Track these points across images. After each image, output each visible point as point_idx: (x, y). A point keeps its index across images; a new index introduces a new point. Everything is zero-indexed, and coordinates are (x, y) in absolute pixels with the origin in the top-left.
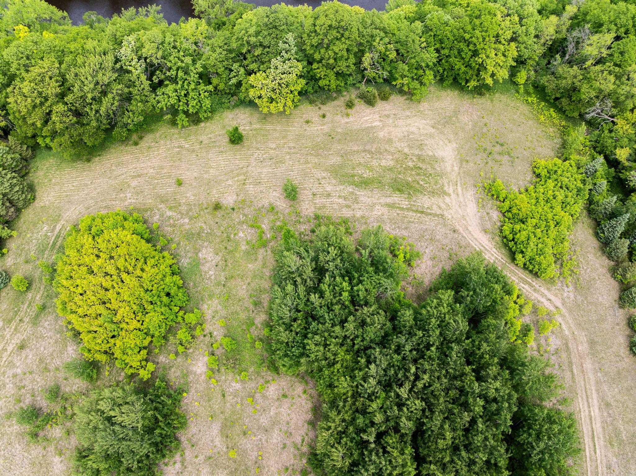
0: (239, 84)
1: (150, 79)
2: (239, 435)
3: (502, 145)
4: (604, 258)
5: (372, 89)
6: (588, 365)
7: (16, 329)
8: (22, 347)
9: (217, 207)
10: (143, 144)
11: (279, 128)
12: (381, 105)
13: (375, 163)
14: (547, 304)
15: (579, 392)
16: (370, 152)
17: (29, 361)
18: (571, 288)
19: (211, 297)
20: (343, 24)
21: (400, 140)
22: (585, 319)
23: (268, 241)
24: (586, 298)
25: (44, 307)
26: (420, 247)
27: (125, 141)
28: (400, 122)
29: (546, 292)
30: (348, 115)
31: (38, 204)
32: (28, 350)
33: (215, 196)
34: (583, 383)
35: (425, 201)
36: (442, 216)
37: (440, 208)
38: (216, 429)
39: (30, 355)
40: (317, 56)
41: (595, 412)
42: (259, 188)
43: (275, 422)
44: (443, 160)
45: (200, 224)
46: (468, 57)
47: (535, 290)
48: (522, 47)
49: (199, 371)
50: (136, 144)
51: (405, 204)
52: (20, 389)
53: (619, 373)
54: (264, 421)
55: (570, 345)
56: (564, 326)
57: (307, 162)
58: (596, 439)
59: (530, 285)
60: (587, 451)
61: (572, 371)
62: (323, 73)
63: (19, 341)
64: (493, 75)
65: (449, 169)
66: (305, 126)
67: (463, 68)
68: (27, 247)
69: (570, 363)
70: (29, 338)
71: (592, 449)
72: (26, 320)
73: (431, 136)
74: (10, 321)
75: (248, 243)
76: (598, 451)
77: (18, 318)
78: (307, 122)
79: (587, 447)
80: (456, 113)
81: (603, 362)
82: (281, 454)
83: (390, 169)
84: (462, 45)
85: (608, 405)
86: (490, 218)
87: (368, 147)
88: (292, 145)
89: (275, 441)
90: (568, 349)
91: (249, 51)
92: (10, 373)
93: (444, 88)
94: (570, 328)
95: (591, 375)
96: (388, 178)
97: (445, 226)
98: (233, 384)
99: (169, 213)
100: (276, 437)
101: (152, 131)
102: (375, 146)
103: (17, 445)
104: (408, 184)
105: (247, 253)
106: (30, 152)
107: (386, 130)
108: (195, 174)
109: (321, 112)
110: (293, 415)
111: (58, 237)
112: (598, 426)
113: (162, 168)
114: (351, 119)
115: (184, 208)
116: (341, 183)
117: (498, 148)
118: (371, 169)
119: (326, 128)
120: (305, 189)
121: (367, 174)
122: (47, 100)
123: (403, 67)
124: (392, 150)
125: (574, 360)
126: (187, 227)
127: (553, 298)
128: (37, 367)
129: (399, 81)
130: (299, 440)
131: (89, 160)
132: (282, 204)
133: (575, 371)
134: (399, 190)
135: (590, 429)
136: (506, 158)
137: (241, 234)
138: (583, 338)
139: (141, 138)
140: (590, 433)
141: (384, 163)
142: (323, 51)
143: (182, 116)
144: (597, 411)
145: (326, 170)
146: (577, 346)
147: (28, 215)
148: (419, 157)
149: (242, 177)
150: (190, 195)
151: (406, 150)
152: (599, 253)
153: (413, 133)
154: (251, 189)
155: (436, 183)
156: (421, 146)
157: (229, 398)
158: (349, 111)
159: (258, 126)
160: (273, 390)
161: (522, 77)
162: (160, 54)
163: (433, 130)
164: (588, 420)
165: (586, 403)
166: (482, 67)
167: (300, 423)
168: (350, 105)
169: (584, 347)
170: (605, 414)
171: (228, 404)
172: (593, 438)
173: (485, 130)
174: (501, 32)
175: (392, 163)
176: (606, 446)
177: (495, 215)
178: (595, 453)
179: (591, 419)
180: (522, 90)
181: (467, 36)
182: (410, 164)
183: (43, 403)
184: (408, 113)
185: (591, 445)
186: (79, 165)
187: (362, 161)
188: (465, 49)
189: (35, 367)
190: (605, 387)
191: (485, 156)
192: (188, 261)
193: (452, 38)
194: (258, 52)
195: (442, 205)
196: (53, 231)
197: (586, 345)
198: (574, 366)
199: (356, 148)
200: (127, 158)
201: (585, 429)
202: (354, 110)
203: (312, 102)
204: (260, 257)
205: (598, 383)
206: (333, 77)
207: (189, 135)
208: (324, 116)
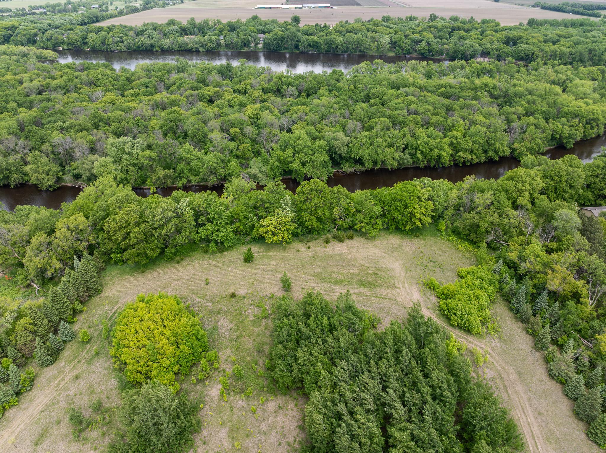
0: (253, 227)
1: (196, 220)
2: (242, 437)
3: (434, 262)
4: (519, 322)
5: (341, 233)
6: (519, 387)
7: (74, 367)
8: (77, 378)
9: (233, 295)
10: (183, 263)
11: (278, 254)
12: (348, 242)
13: (345, 271)
14: (479, 349)
15: (516, 406)
16: (341, 266)
17: (81, 387)
18: (497, 340)
19: (226, 348)
20: (320, 188)
21: (362, 260)
22: (511, 359)
23: (270, 315)
24: (510, 346)
25: (98, 354)
26: (381, 316)
27: (170, 260)
28: (362, 251)
29: (478, 343)
30: (325, 247)
31: (103, 295)
32: (81, 380)
33: (231, 290)
34: (517, 400)
35: (383, 292)
36: (395, 300)
37: (393, 295)
38: (224, 432)
39: (82, 383)
40: (304, 207)
41: (531, 419)
42: (263, 286)
43: (272, 428)
44: (393, 269)
45: (219, 306)
46: (402, 209)
47: (470, 342)
48: (437, 203)
49: (213, 394)
50: (178, 262)
51: (368, 293)
52: (70, 404)
53: (544, 392)
54: (264, 426)
55: (503, 376)
56: (496, 364)
57: (297, 272)
58: (536, 438)
59: (465, 339)
60: (531, 447)
61: (508, 392)
62: (308, 218)
63: (75, 375)
64: (420, 220)
65: (398, 274)
66: (297, 253)
67: (400, 217)
68: (91, 319)
69: (505, 387)
70: (83, 373)
71: (534, 446)
72: (83, 361)
73: (384, 257)
74: (70, 362)
75: (255, 316)
76: (539, 447)
77: (77, 360)
78: (298, 251)
79: (529, 444)
80: (400, 246)
81: (530, 385)
82: (277, 450)
83: (357, 275)
84: (398, 203)
85: (540, 414)
86: (430, 301)
87: (340, 263)
88: (287, 263)
89: (272, 441)
90: (501, 378)
91: (261, 205)
92: (64, 394)
93: (391, 233)
94: (500, 365)
95: (522, 394)
96: (355, 279)
97: (398, 305)
98: (240, 402)
99: (198, 300)
100: (273, 437)
101: (190, 256)
102: (345, 263)
103: (61, 443)
104: (369, 282)
105: (253, 321)
106: (104, 264)
107: (352, 254)
108: (218, 279)
109: (307, 246)
110: (288, 423)
111: (115, 313)
112: (535, 429)
113: (195, 275)
114: (328, 249)
115: (209, 297)
116: (322, 282)
117: (431, 264)
118: (343, 275)
119: (311, 254)
120: (296, 285)
121: (340, 277)
122: (129, 225)
123: (360, 216)
124: (357, 264)
125: (508, 385)
126: (211, 308)
127: (484, 347)
128: (86, 390)
129: (359, 225)
130: (292, 440)
131: (143, 272)
132: (280, 293)
133: (510, 392)
134: (363, 285)
135: (530, 431)
136: (438, 269)
137: (250, 311)
138: (512, 370)
139: (182, 259)
140: (531, 434)
141: (351, 271)
142: (307, 204)
143: (213, 244)
144: (533, 419)
145: (311, 275)
146: (508, 376)
147: (96, 300)
148: (376, 268)
149: (252, 280)
150: (214, 291)
151: (367, 265)
152: (514, 320)
153: (371, 256)
154: (258, 286)
155: (389, 282)
156: (377, 263)
157: (236, 411)
158: (327, 245)
159: (264, 253)
160: (271, 406)
161: (442, 225)
162: (205, 205)
163: (385, 255)
164: (526, 425)
165: (523, 414)
166: (412, 215)
167: (292, 428)
168: (327, 241)
169: (514, 377)
170: (540, 420)
171: (235, 416)
172: (533, 437)
173: (421, 255)
174: (421, 195)
175: (357, 272)
176: (545, 443)
177: (434, 299)
178: (538, 449)
179: (529, 424)
180: (444, 233)
181: (399, 197)
182: (370, 272)
183: (87, 414)
184: (367, 246)
185: (533, 443)
186: (136, 274)
187: (336, 270)
188: (400, 205)
189: (84, 391)
190: (535, 402)
191: (423, 268)
192: (210, 327)
193: (390, 199)
194: (267, 205)
195: (395, 294)
196: (112, 310)
197: (515, 375)
198: (508, 389)
199: (332, 264)
200: (170, 270)
201: (525, 432)
202: (330, 244)
203: (301, 241)
204: (263, 324)
205: (529, 399)
206: (315, 220)
207: (216, 258)
208: (309, 248)
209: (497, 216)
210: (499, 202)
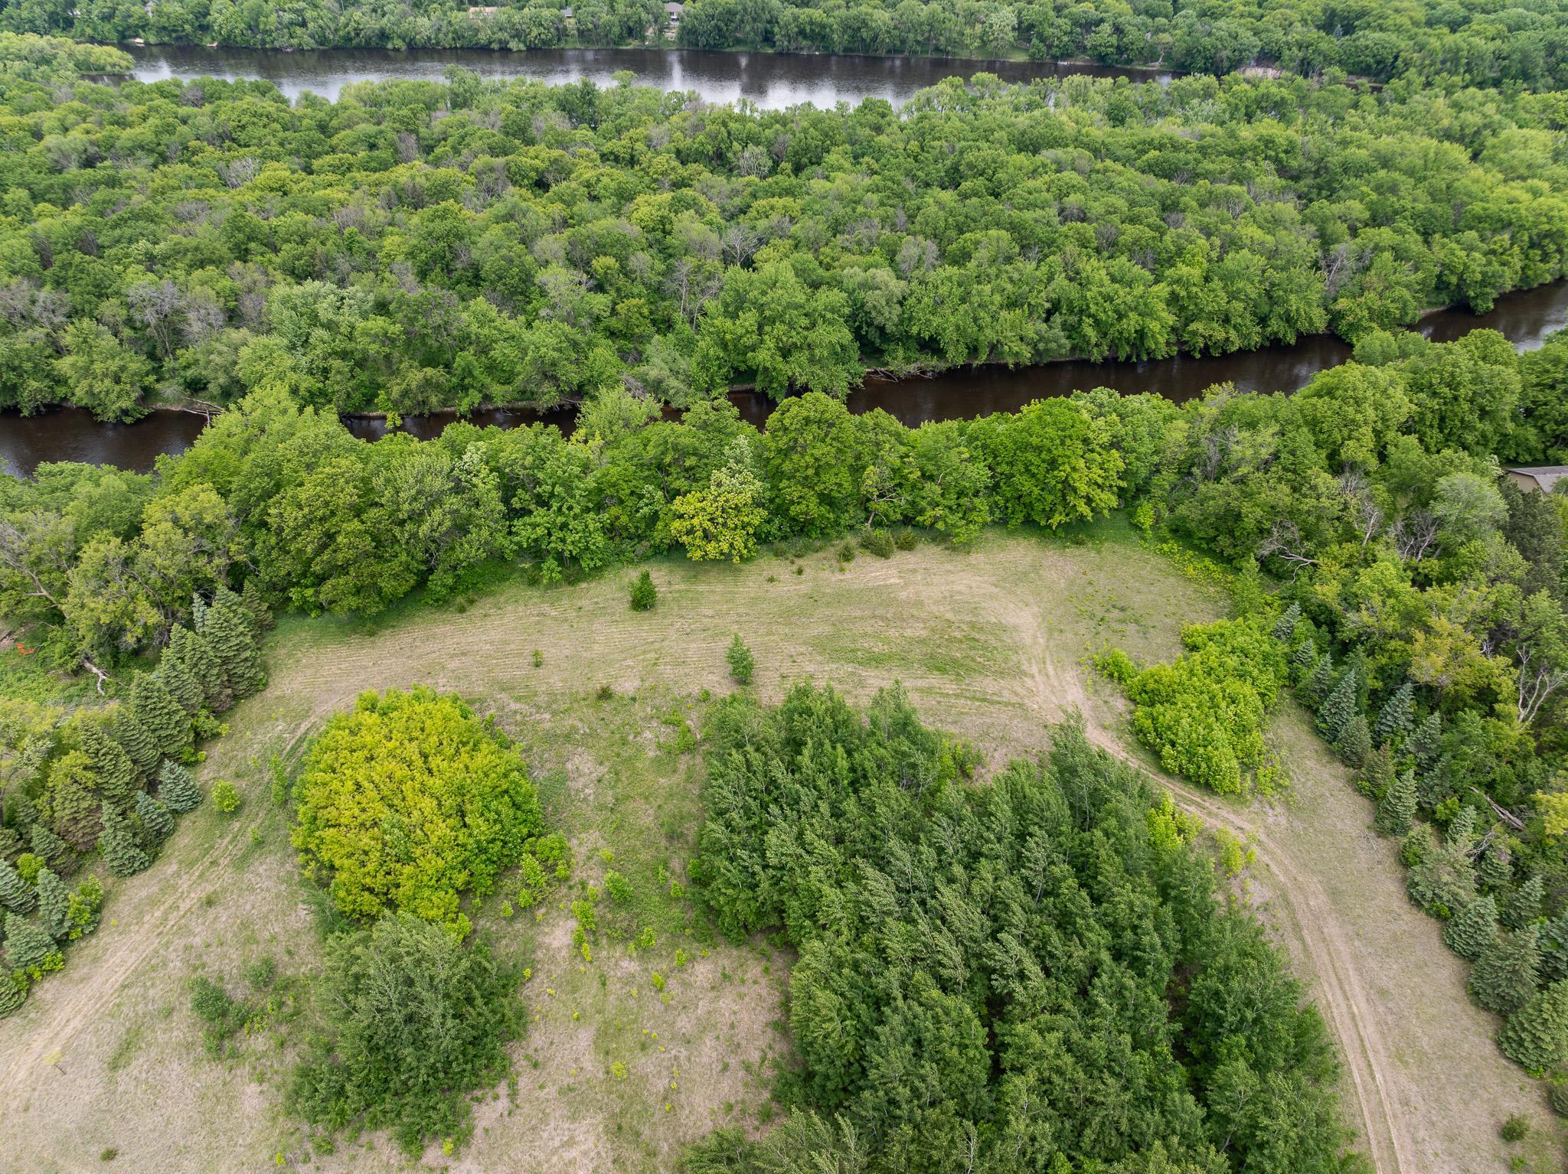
0: (654, 517)
1: (506, 500)
2: (631, 1051)
3: (1123, 609)
4: (1337, 764)
5: (881, 534)
6: (1333, 928)
7: (201, 876)
8: (210, 903)
9: (605, 694)
10: (475, 611)
11: (719, 588)
12: (900, 558)
13: (892, 633)
14: (1233, 832)
15: (1322, 973)
16: (882, 618)
17: (220, 926)
18: (1279, 809)
19: (586, 827)
20: (827, 416)
21: (936, 602)
22: (1314, 855)
23: (698, 744)
24: (1312, 825)
25: (260, 843)
26: (984, 747)
27: (442, 603)
28: (936, 579)
29: (1232, 817)
30: (842, 570)
31: (271, 693)
32: (220, 909)
33: (600, 680)
34: (1326, 959)
35: (989, 685)
36: (1021, 705)
37: (1016, 694)
38: (585, 1037)
39: (223, 916)
40: (787, 467)
41: (1360, 1006)
42: (681, 670)
43: (705, 1026)
44: (1016, 628)
45: (569, 722)
46: (1042, 470)
47: (1209, 814)
48: (1132, 457)
49: (556, 944)
50: (462, 610)
51: (950, 688)
52: (195, 969)
53: (1395, 938)
54: (684, 1024)
55: (1292, 898)
56: (1274, 868)
57: (770, 633)
58: (1370, 1054)
59: (1198, 805)
60: (1356, 1074)
61: (1302, 940)
62: (796, 494)
63: (204, 895)
64: (1089, 500)
65: (1028, 641)
66: (768, 586)
67: (1036, 491)
68: (241, 755)
69: (1297, 927)
70: (224, 890)
71: (1366, 1072)
72: (224, 862)
73: (992, 597)
74: (191, 864)
75: (660, 747)
76: (1378, 1076)
77: (207, 860)
78: (771, 580)
79: (1354, 1067)
80: (1036, 568)
81: (1361, 922)
82: (718, 1082)
83: (922, 642)
84: (1030, 456)
85: (1383, 993)
86: (1111, 709)
87: (880, 612)
88: (742, 610)
89: (705, 1060)
90: (1288, 904)
91: (676, 460)
92: (180, 943)
93: (1011, 533)
94: (1286, 871)
95: (1341, 945)
96: (917, 653)
97: (1026, 719)
98: (625, 964)
99: (514, 706)
100: (709, 1050)
101: (492, 594)
102: (892, 610)
103: (175, 1065)
104: (954, 661)
105: (657, 760)
106: (270, 615)
107: (911, 589)
108: (567, 652)
109: (795, 568)
110: (745, 1016)
111: (301, 740)
112: (1370, 1032)
113: (506, 643)
114: (848, 575)
115: (542, 699)
116: (832, 660)
117: (1116, 614)
118: (887, 641)
119: (804, 588)
120: (767, 669)
121: (879, 648)
122: (333, 513)
123: (932, 489)
124: (923, 615)
125: (1303, 922)
126: (547, 726)
127: (1246, 826)
128: (235, 935)
129: (930, 513)
130: (755, 1056)
131: (372, 634)
132: (724, 689)
133: (1308, 939)
134: (938, 669)
135: (1355, 1036)
136: (1131, 628)
137: (648, 734)
138: (1314, 884)
139: (472, 602)
140: (1357, 1044)
141: (908, 633)
142: (796, 457)
143: (551, 563)
144: (1363, 1005)
145: (805, 643)
146: (1306, 898)
147: (252, 708)
148: (973, 625)
149: (653, 655)
150: (557, 682)
151: (949, 616)
152: (1325, 759)
153: (960, 593)
154: (667, 671)
155: (1006, 660)
156: (975, 611)
157: (614, 986)
158: (845, 564)
159: (682, 587)
160: (703, 972)
161: (1146, 514)
162: (529, 460)
163: (996, 590)
164: (1348, 1021)
165: (1339, 992)
166: (1067, 486)
167: (757, 1028)
168: (847, 556)
169: (1319, 900)
170: (1381, 1009)
171: (612, 998)
172: (1364, 1051)
173: (1090, 589)
174: (1091, 435)
175: (924, 633)
176: (1392, 1065)
177: (1120, 704)
178: (1373, 1078)
179: (1353, 1018)
180: (1149, 534)
181: (1035, 440)
182: (958, 635)
183: (239, 992)
184: (949, 567)
185: (1363, 1064)
186: (355, 639)
187: (869, 630)
188: (1036, 461)
189: (229, 935)
190: (1372, 964)
191: (1092, 623)
192: (545, 774)
193: (1010, 445)
194: (690, 462)
195: (1019, 690)
196: (294, 731)
197: (1323, 898)
198: (1305, 932)
199: (858, 613)
200: (440, 630)
201: (1344, 1037)
202: (853, 563)
203: (778, 554)
204: (682, 767)
205: (1356, 957)
206: (815, 500)
207: (559, 599)
208: (800, 572)
209: (1287, 490)
210: (1293, 453)
